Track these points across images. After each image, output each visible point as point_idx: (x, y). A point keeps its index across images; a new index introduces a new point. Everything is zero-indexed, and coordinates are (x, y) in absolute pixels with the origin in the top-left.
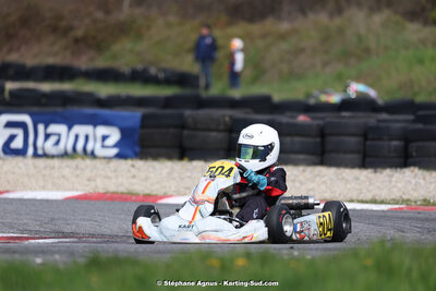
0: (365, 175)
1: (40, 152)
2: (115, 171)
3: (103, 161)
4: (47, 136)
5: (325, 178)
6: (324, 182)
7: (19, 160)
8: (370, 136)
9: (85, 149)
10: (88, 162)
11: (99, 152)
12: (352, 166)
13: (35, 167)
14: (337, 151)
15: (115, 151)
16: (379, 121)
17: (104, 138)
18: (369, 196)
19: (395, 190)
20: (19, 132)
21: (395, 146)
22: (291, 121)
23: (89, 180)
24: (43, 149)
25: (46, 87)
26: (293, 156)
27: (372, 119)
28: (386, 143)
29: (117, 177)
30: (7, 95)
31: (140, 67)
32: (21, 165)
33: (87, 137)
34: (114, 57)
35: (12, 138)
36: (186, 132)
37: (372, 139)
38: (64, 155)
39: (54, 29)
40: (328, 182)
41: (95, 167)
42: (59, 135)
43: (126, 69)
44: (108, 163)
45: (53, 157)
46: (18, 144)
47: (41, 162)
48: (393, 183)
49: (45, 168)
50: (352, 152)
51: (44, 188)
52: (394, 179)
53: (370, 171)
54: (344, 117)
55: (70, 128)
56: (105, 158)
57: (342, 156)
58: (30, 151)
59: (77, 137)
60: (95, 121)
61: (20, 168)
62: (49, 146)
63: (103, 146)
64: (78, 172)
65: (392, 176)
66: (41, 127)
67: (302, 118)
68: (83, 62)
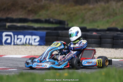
0: (113, 50)
1: (15, 44)
2: (38, 49)
3: (34, 46)
4: (18, 39)
5: (101, 51)
6: (101, 52)
7: (9, 46)
8: (115, 39)
9: (29, 43)
10: (30, 46)
11: (33, 43)
12: (110, 48)
13: (14, 48)
14: (105, 43)
15: (38, 43)
16: (118, 34)
17: (35, 39)
18: (114, 57)
19: (122, 55)
20: (9, 38)
21: (122, 42)
22: (91, 34)
23: (30, 52)
24: (16, 43)
25: (19, 25)
26: (92, 45)
27: (115, 34)
28: (120, 41)
29: (38, 51)
30: (7, 27)
31: (47, 19)
32: (9, 47)
33: (30, 39)
34: (40, 16)
35: (7, 39)
36: (59, 38)
37: (115, 40)
38: (23, 44)
39: (22, 7)
40: (102, 52)
41: (32, 48)
42: (21, 38)
43: (43, 19)
44: (36, 47)
45: (19, 45)
46: (9, 41)
47: (15, 47)
48: (121, 53)
49: (17, 48)
50: (109, 44)
51: (16, 54)
52: (121, 51)
53: (115, 49)
54: (107, 33)
55: (24, 36)
56: (35, 45)
57: (106, 45)
58: (13, 43)
59: (27, 39)
60: (32, 34)
61: (9, 48)
62: (18, 42)
63: (34, 42)
64: (27, 49)
65: (121, 50)
66: (16, 36)
67: (94, 33)
68: (31, 17)
